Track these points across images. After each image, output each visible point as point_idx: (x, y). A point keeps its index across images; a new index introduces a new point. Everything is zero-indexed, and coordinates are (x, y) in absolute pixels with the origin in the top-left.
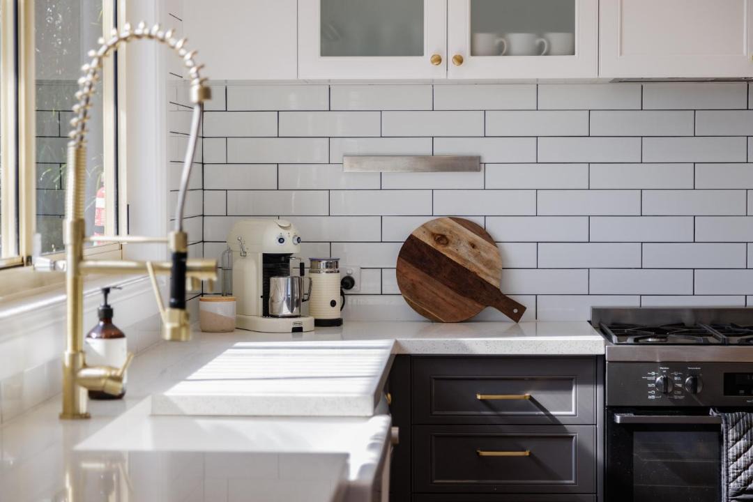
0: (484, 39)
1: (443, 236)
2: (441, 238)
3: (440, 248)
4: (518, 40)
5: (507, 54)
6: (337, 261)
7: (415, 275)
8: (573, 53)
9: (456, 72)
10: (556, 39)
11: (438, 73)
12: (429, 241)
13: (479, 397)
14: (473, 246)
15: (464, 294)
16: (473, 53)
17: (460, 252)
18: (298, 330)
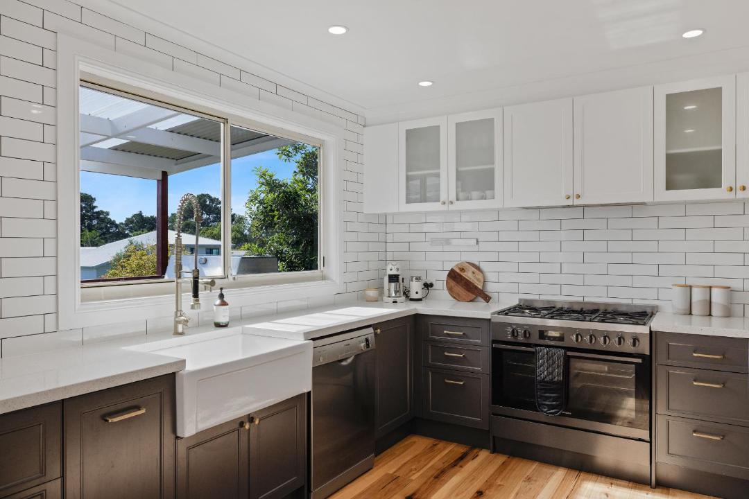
0: (461, 195)
1: (463, 269)
2: (462, 270)
3: (462, 274)
4: (475, 194)
5: (471, 200)
6: (420, 277)
7: (452, 283)
8: (494, 198)
9: (452, 207)
10: (488, 193)
11: (445, 208)
12: (458, 271)
13: (445, 332)
14: (473, 273)
15: (469, 291)
16: (458, 200)
17: (469, 275)
18: (395, 302)
